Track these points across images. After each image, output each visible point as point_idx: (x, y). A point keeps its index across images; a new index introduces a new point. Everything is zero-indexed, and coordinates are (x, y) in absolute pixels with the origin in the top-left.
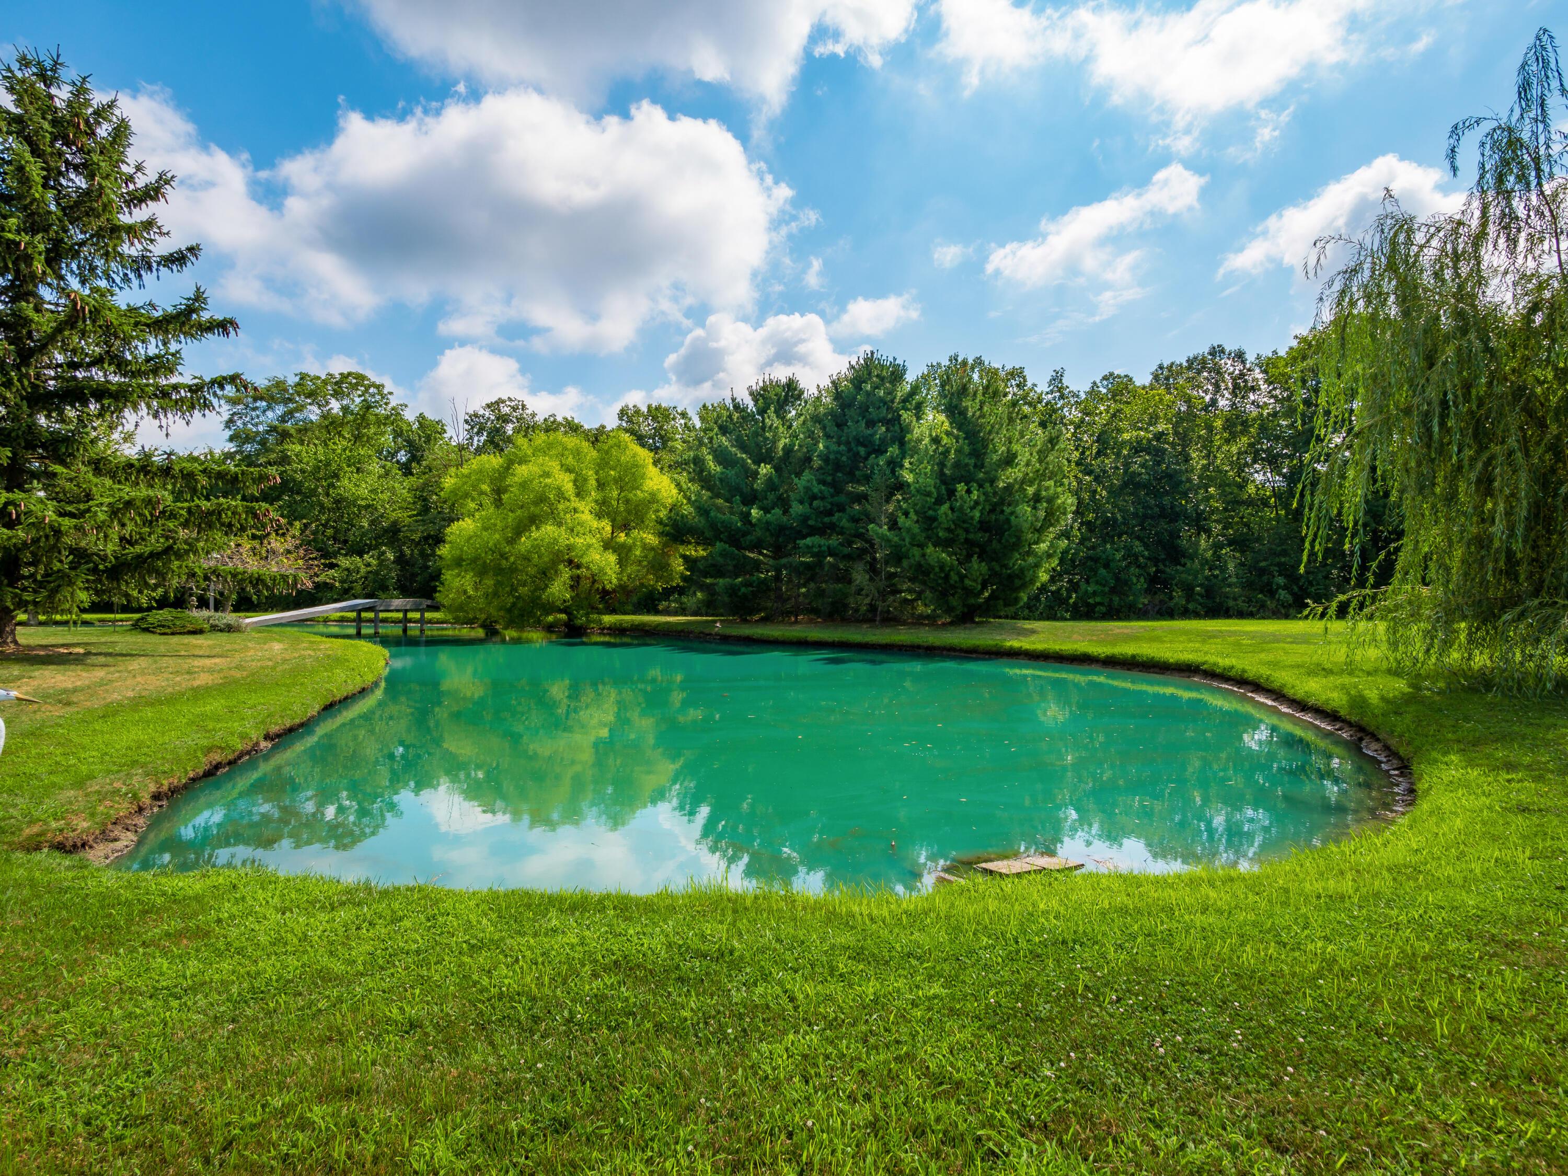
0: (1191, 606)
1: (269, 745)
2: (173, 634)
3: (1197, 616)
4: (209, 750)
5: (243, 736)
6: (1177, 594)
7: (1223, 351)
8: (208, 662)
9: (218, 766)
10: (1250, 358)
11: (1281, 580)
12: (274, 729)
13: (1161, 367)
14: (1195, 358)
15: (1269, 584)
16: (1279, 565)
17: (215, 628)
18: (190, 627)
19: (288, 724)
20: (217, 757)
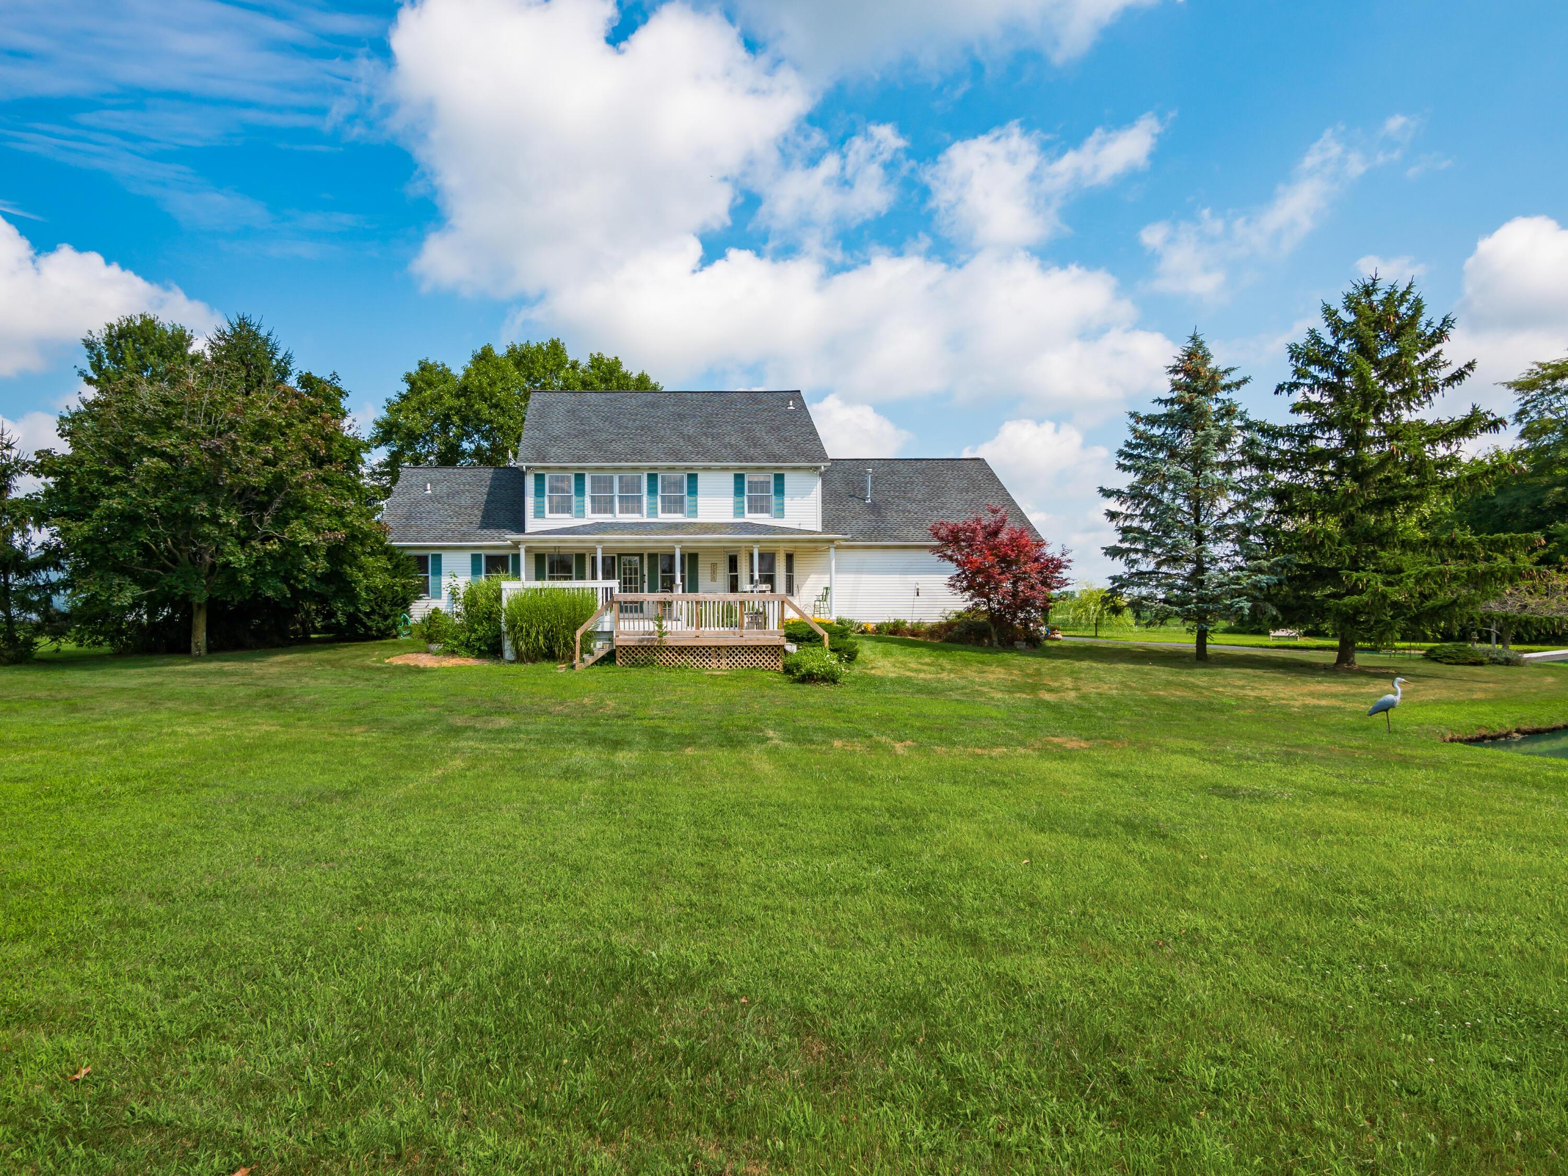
1: (1521, 736)
2: (1457, 664)
4: (1479, 727)
5: (1500, 725)
8: (1484, 685)
9: (1484, 737)
12: (1524, 727)
17: (1494, 662)
18: (1471, 659)
19: (1536, 726)
20: (1484, 732)
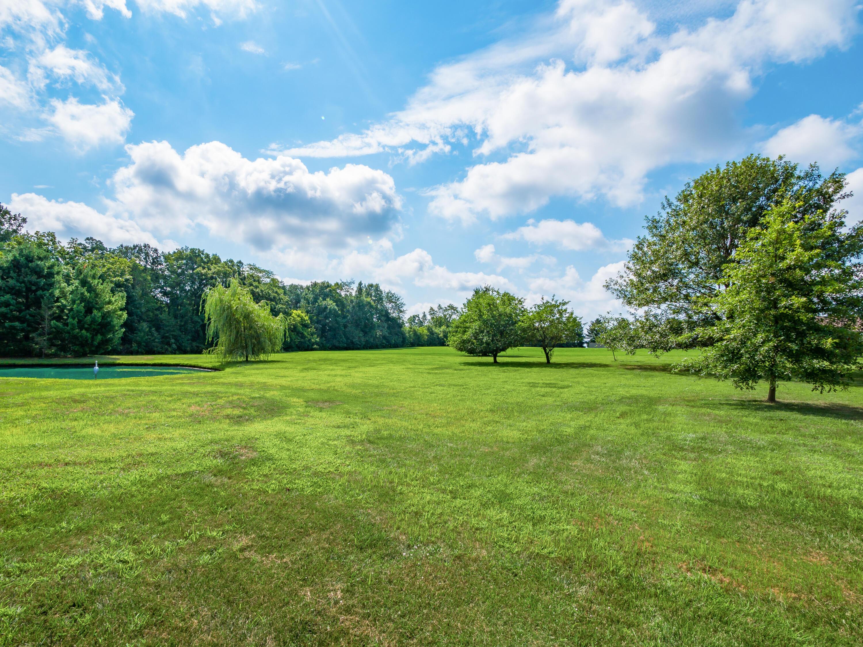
0: (140, 350)
3: (142, 354)
6: (134, 345)
7: (149, 247)
10: (160, 252)
11: (173, 341)
13: (122, 246)
14: (137, 246)
15: (169, 342)
16: (172, 335)
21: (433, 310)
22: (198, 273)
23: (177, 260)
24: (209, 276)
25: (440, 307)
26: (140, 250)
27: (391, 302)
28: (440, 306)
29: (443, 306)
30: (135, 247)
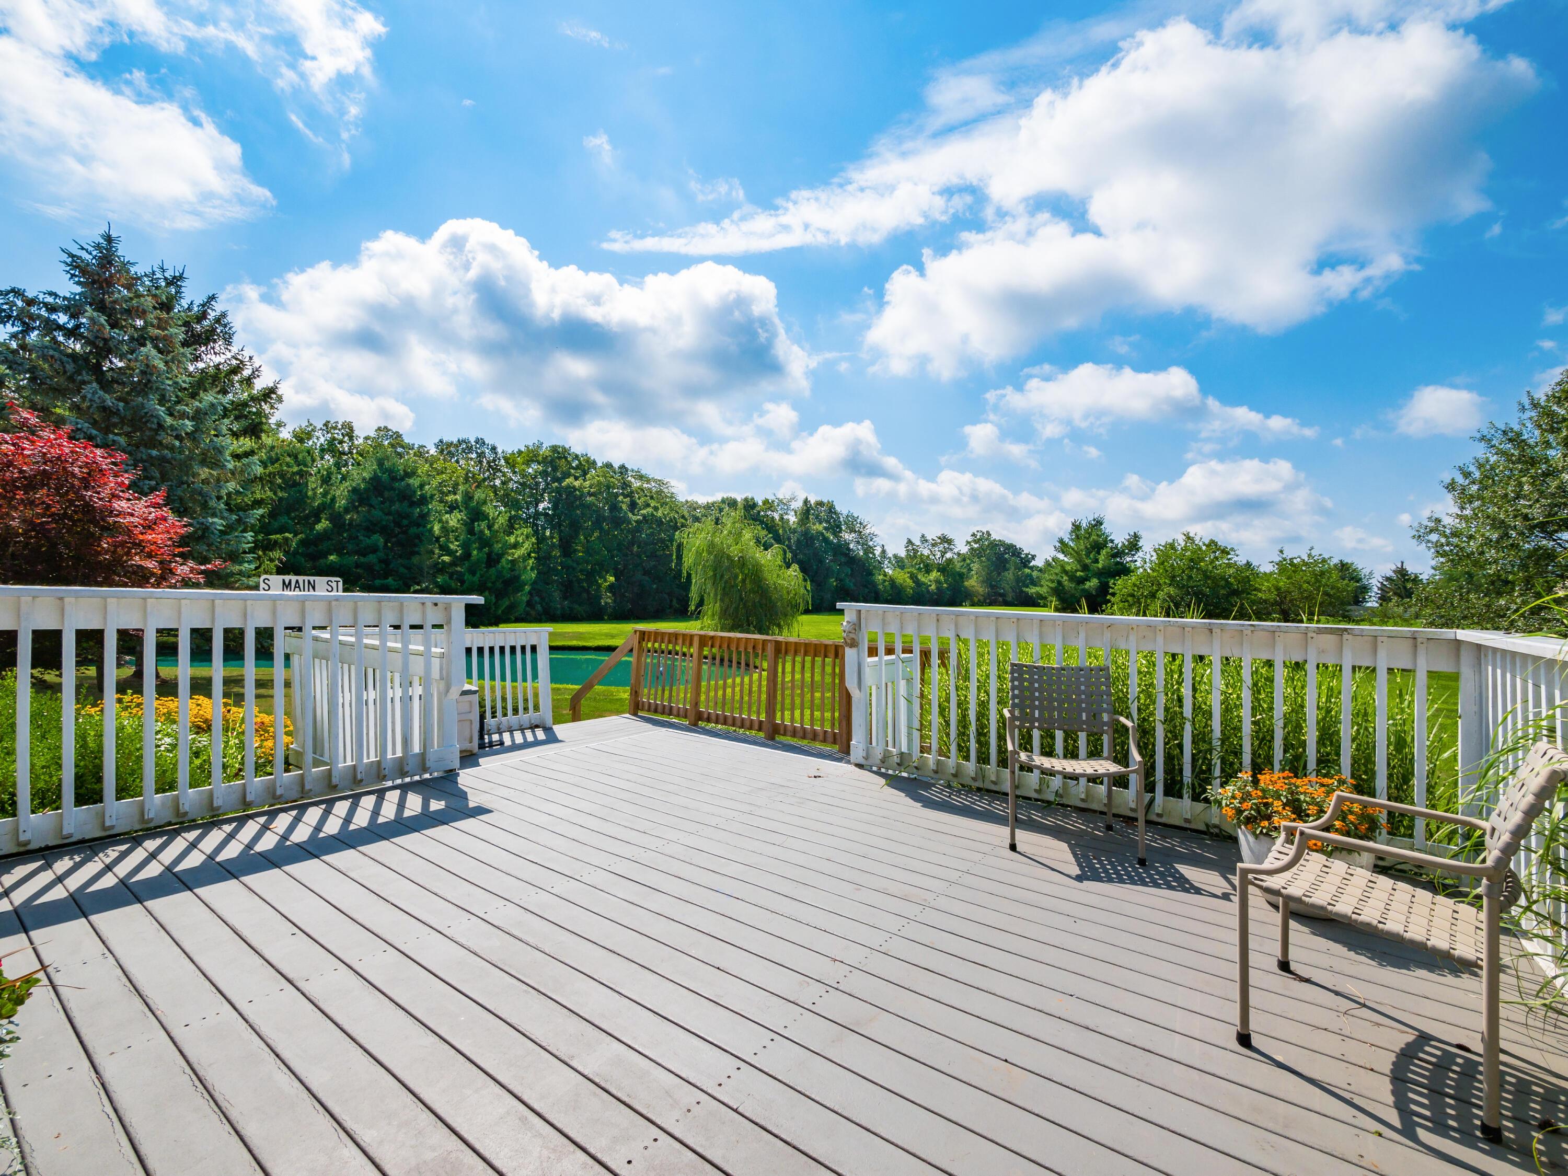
21: (913, 544)
22: (568, 487)
23: (528, 463)
24: (586, 490)
25: (924, 539)
26: (470, 449)
27: (852, 530)
28: (923, 536)
29: (929, 538)
30: (460, 442)
